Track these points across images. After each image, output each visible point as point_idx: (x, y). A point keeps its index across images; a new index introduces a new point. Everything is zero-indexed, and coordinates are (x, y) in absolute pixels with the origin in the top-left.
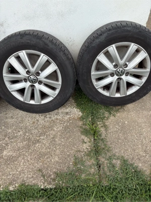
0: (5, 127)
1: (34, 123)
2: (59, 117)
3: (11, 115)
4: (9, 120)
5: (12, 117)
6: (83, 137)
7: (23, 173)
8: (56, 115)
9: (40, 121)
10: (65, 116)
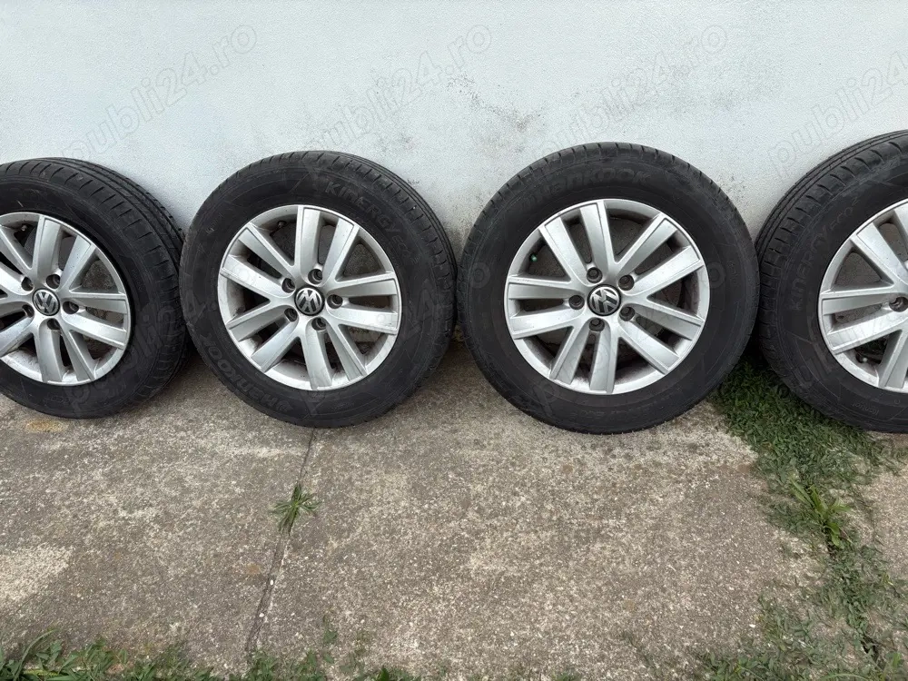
0: (459, 475)
1: (567, 469)
2: (663, 459)
3: (471, 436)
4: (470, 453)
5: (477, 442)
6: (780, 535)
7: (561, 639)
8: (650, 449)
9: (590, 465)
10: (686, 458)
